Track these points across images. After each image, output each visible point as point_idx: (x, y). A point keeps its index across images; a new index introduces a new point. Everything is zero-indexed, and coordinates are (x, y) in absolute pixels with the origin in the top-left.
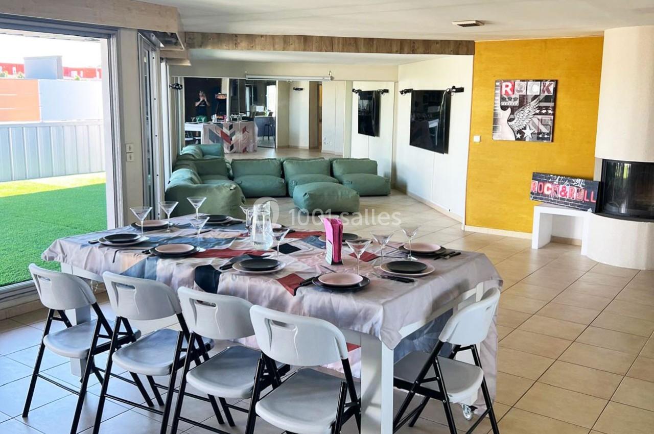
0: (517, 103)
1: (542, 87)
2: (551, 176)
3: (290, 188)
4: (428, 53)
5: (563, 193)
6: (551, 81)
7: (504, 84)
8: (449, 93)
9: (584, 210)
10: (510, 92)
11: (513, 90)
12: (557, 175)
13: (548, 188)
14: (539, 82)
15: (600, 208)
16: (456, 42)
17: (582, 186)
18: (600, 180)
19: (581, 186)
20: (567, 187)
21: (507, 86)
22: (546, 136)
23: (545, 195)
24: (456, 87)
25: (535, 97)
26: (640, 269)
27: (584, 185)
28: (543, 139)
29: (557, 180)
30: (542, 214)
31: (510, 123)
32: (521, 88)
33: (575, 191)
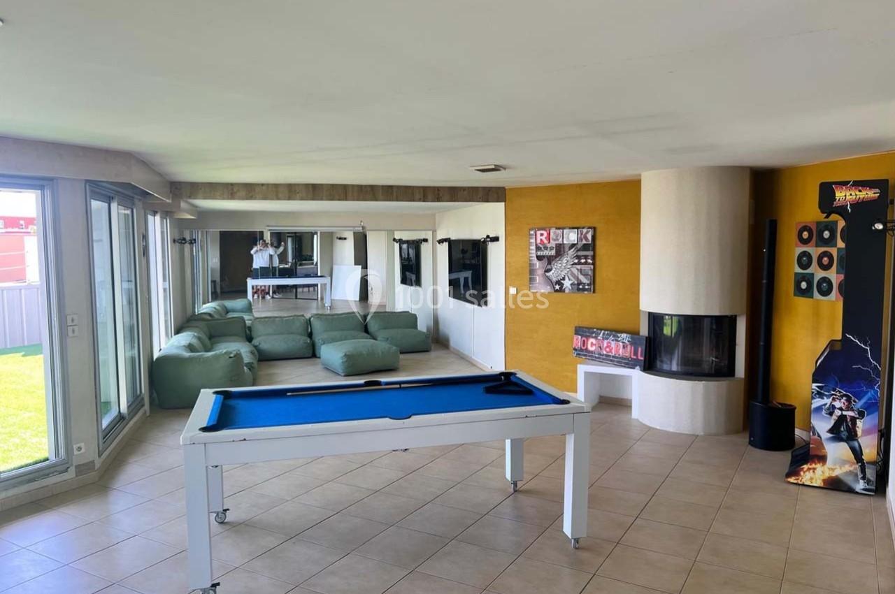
0: (553, 253)
1: (579, 235)
2: (595, 330)
3: (317, 347)
4: (455, 201)
5: (608, 349)
6: (589, 228)
7: (539, 233)
8: (485, 242)
9: (631, 368)
10: (546, 241)
11: (548, 238)
12: (601, 330)
13: (592, 345)
14: (576, 230)
15: (650, 366)
16: (484, 188)
17: (628, 341)
18: (647, 335)
19: (626, 342)
20: (612, 342)
21: (542, 235)
22: (587, 287)
23: (590, 352)
24: (491, 236)
25: (573, 246)
26: (697, 434)
27: (630, 340)
28: (584, 290)
29: (601, 335)
30: (587, 374)
31: (547, 274)
32: (557, 237)
33: (619, 346)
